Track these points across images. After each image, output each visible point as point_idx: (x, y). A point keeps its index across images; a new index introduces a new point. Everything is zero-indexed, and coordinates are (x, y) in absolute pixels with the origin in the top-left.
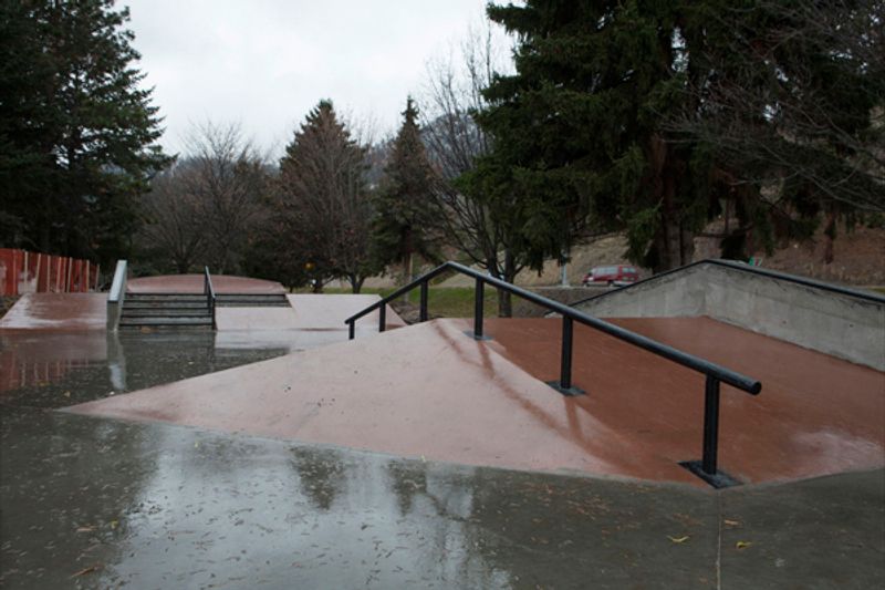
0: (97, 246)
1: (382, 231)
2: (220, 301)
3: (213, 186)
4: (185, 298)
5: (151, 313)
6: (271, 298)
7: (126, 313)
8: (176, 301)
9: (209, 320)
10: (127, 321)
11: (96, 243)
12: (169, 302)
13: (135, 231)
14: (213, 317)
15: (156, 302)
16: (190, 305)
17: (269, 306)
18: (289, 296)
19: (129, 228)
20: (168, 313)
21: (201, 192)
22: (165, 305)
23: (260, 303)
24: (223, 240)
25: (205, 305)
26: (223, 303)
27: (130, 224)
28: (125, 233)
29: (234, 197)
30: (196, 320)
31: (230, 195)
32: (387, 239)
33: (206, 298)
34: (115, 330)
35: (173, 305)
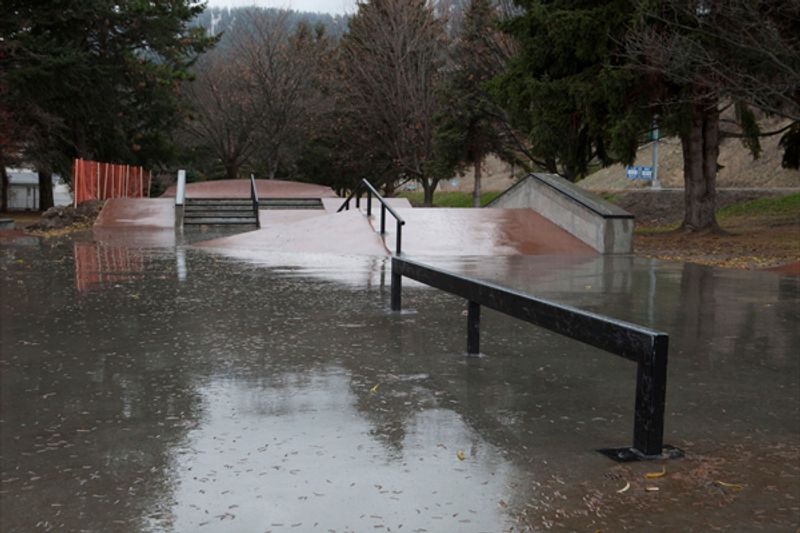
0: (137, 147)
1: (450, 127)
2: (264, 205)
3: (261, 81)
4: (235, 202)
5: (207, 214)
6: (308, 202)
7: (188, 214)
8: (227, 205)
9: (254, 220)
10: (190, 221)
11: (137, 143)
12: (222, 205)
13: (176, 126)
14: (257, 217)
15: (212, 206)
16: (239, 208)
17: (306, 208)
18: (324, 201)
19: (169, 123)
20: (221, 214)
21: (249, 87)
22: (218, 208)
23: (297, 206)
24: (274, 140)
25: (251, 208)
26: (265, 206)
27: (170, 118)
28: (164, 128)
29: (284, 92)
30: (244, 220)
31: (279, 90)
32: (452, 136)
33: (251, 202)
34: (182, 227)
35: (224, 208)
